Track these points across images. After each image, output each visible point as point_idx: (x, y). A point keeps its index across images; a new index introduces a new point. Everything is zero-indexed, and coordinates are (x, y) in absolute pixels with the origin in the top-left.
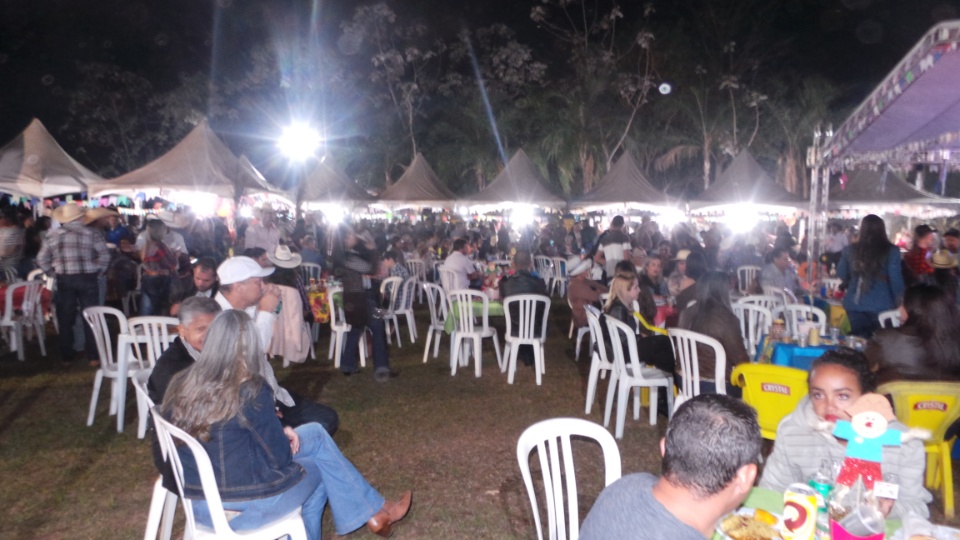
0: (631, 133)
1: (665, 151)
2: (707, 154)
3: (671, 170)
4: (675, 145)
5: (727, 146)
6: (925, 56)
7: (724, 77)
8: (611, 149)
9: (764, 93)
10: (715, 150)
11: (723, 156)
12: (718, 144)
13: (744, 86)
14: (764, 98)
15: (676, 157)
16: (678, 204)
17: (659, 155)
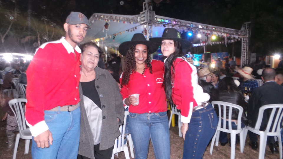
0: (11, 30)
1: (24, 37)
2: (39, 39)
3: (27, 43)
4: (28, 35)
5: (45, 37)
6: (92, 20)
7: (42, 16)
8: (3, 34)
9: (55, 23)
10: (41, 38)
11: (44, 40)
12: (42, 36)
13: (49, 20)
14: (55, 24)
15: (28, 39)
16: (31, 54)
17: (22, 38)
